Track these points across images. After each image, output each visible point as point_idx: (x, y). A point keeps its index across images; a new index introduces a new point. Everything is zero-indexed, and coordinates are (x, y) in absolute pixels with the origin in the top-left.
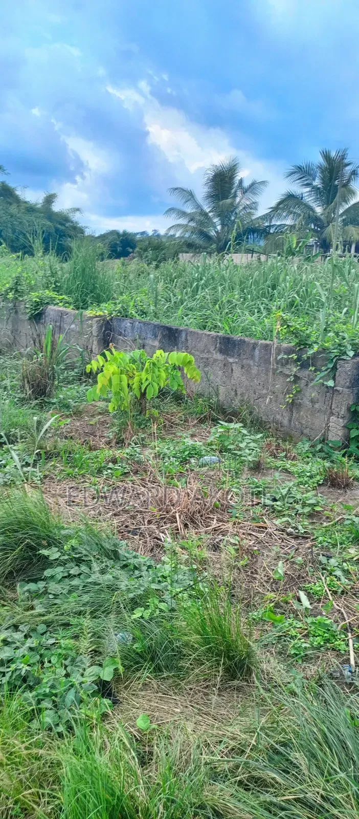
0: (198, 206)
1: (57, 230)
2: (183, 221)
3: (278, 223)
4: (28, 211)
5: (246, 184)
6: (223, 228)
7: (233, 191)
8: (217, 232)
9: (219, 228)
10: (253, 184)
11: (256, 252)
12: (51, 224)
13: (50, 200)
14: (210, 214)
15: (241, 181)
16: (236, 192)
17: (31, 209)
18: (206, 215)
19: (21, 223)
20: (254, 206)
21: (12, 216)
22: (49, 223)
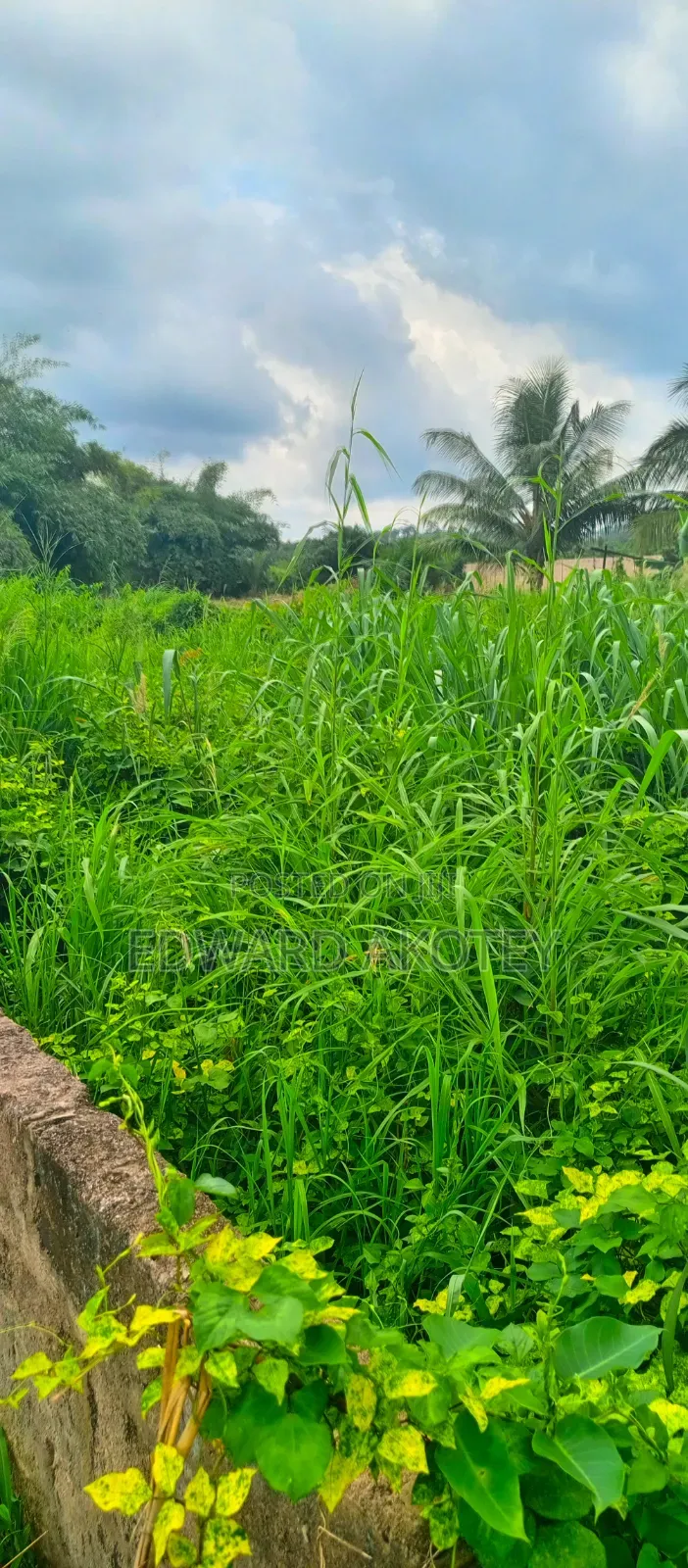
0: (486, 465)
1: (224, 532)
2: (455, 499)
3: (658, 490)
4: (169, 499)
5: (585, 413)
6: (536, 509)
7: (558, 429)
8: (525, 517)
9: (530, 507)
10: (599, 411)
11: (613, 554)
12: (213, 522)
13: (211, 475)
14: (511, 481)
15: (575, 409)
16: (564, 429)
17: (174, 495)
18: (501, 482)
19: (125, 521)
20: (604, 459)
21: (107, 509)
22: (208, 520)
